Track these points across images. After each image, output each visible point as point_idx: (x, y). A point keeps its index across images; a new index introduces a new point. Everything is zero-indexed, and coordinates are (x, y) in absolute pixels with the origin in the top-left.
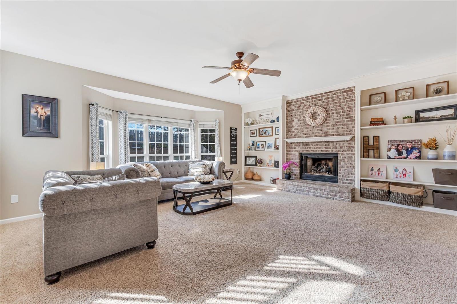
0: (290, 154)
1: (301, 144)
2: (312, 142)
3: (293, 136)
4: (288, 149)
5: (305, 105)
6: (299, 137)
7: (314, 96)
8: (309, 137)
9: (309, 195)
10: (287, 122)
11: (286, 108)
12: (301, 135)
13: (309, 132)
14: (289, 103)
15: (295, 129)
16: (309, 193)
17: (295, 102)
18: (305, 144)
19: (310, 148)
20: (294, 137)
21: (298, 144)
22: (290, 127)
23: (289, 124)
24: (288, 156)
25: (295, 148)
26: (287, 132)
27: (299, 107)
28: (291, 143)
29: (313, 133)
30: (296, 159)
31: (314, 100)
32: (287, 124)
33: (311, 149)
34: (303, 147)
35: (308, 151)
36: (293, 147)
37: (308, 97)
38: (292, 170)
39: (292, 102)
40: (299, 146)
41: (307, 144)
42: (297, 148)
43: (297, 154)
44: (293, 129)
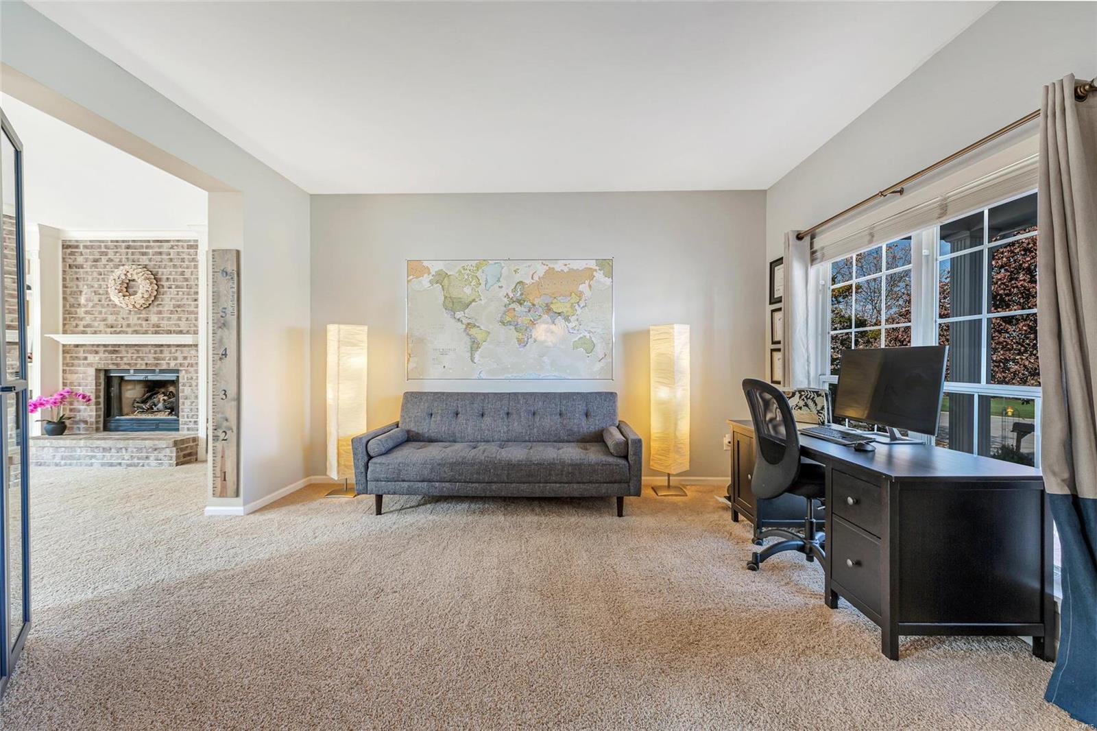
0: (72, 372)
1: (102, 349)
2: (127, 345)
3: (81, 328)
4: (68, 360)
5: (110, 260)
6: (95, 333)
7: (131, 243)
8: (119, 333)
9: (91, 465)
10: (64, 292)
11: (64, 259)
12: (102, 328)
13: (121, 321)
14: (69, 247)
15: (86, 312)
16: (93, 461)
17: (86, 247)
18: (110, 348)
19: (121, 358)
20: (84, 332)
21: (95, 349)
22: (72, 306)
23: (71, 300)
24: (68, 376)
25: (86, 358)
26: (64, 319)
27: (96, 261)
28: (77, 346)
29: (129, 326)
30: (87, 382)
31: (130, 251)
32: (65, 299)
33: (125, 360)
34: (107, 355)
35: (117, 365)
36: (81, 355)
37: (117, 241)
38: (79, 411)
39: (77, 247)
40: (97, 352)
41: (114, 349)
42: (92, 358)
43: (92, 372)
44: (81, 312)
